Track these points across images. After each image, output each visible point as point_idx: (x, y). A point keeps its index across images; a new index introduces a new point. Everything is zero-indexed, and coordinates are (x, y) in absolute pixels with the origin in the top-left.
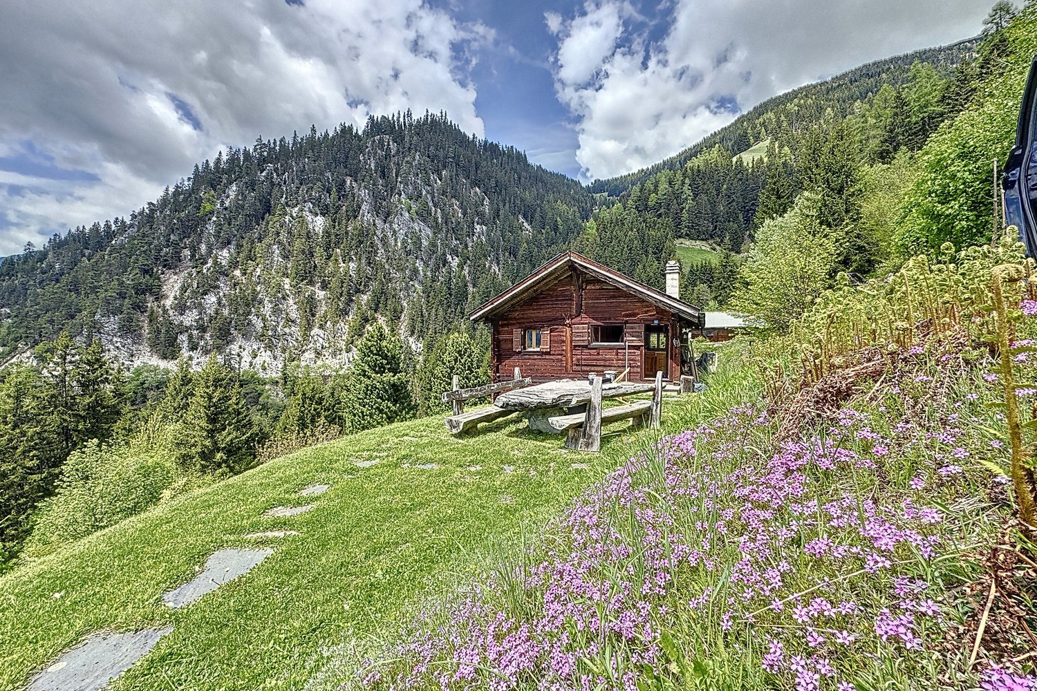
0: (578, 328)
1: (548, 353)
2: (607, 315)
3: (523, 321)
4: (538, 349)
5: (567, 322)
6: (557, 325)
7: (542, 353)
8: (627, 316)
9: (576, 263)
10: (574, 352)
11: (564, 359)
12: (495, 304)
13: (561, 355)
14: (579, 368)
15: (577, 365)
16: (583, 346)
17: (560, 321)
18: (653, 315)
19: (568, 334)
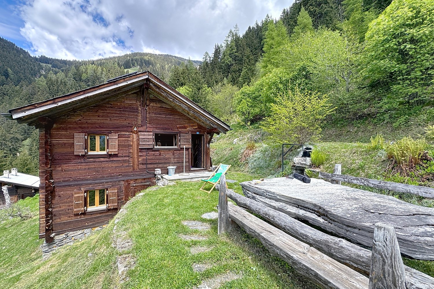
0: (144, 135)
1: (116, 155)
2: (166, 126)
3: (86, 126)
4: (104, 153)
5: (135, 129)
6: (126, 131)
7: (110, 156)
8: (180, 128)
9: (152, 82)
10: (140, 154)
11: (131, 160)
12: (60, 104)
13: (129, 156)
14: (144, 166)
15: (143, 164)
16: (148, 149)
17: (129, 128)
18: (196, 129)
19: (135, 140)
